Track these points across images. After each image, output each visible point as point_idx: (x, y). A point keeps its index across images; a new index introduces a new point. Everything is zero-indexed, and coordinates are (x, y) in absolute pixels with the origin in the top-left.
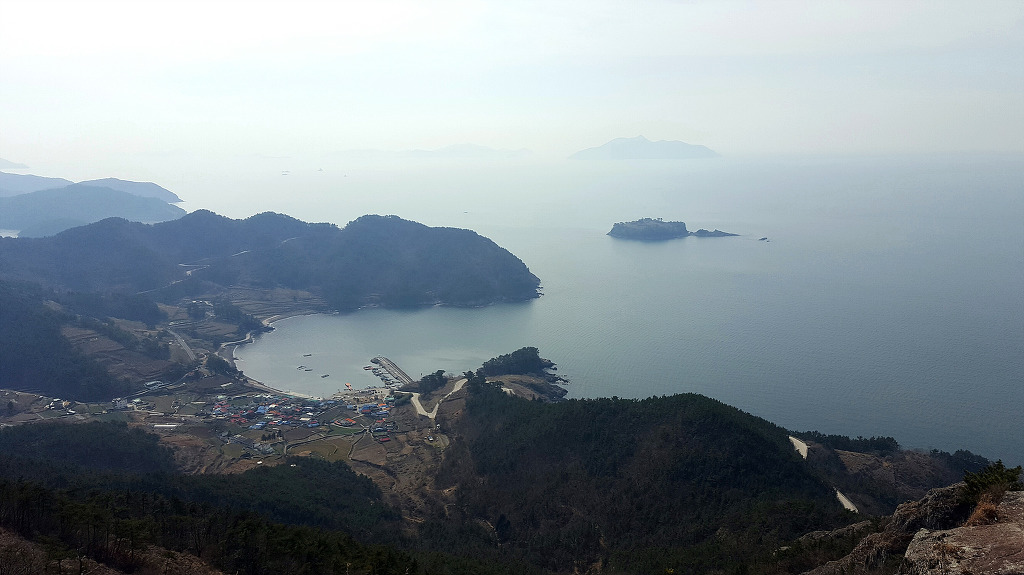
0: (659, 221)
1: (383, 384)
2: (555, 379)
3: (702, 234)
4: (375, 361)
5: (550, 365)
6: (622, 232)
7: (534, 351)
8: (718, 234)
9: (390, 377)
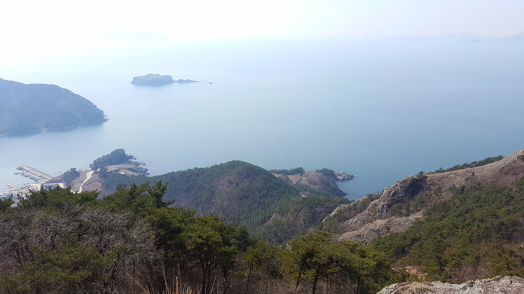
0: (158, 75)
1: (33, 181)
2: (138, 164)
3: (181, 81)
4: (20, 169)
5: (132, 157)
6: (139, 82)
7: (122, 151)
8: (189, 81)
9: (36, 177)
